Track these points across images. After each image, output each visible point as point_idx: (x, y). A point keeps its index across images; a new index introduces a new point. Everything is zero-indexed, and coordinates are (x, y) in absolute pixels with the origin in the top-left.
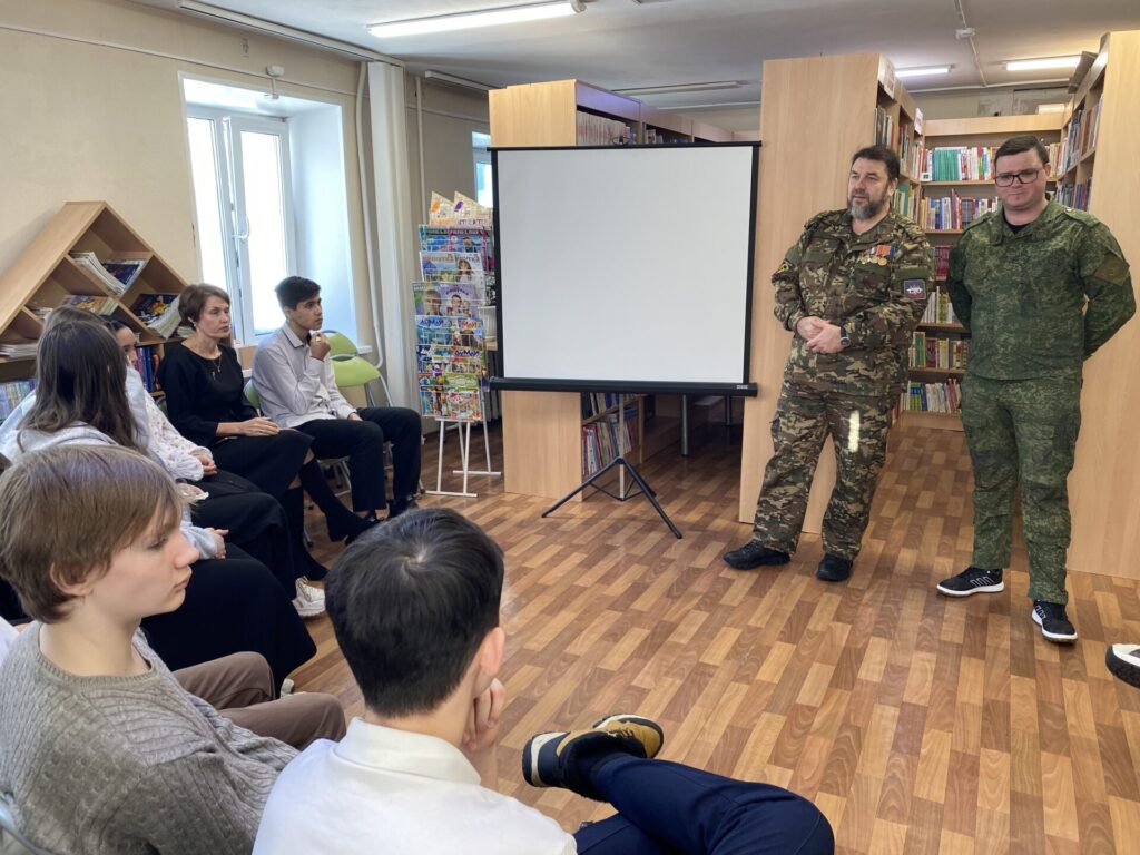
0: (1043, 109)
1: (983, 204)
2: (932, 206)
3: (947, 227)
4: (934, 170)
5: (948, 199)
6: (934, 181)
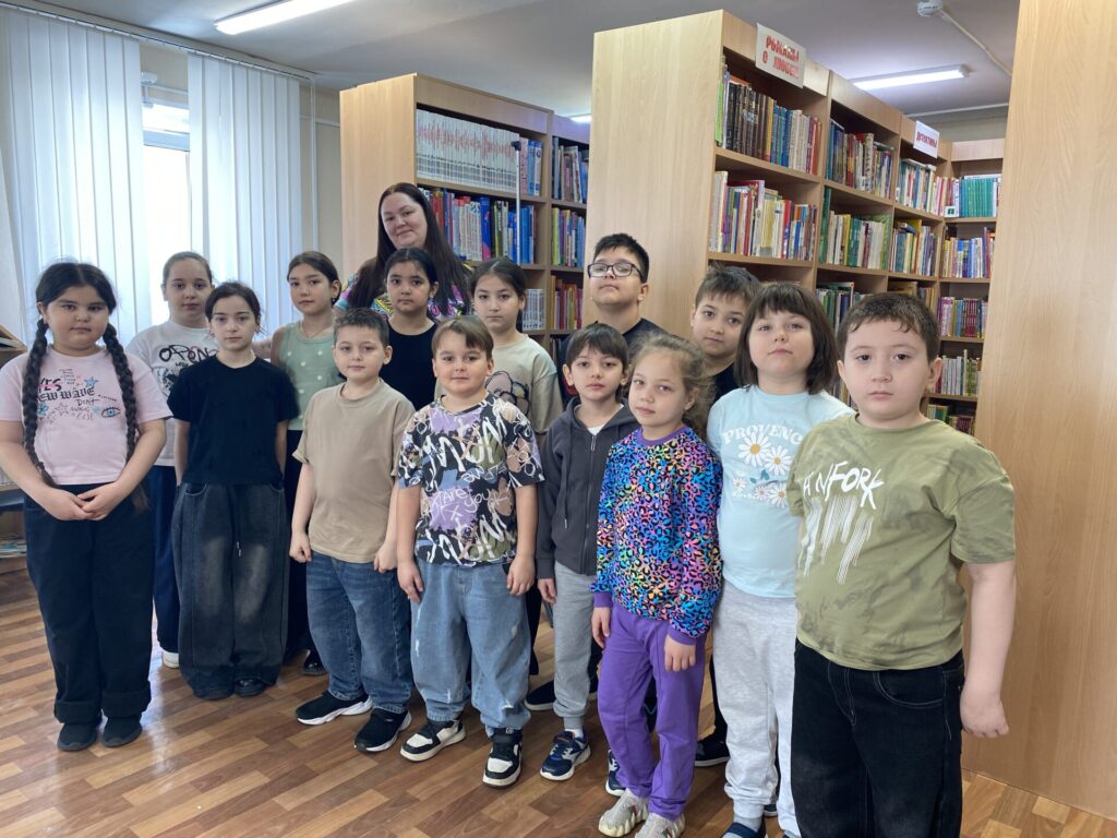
2: (959, 249)
3: (978, 275)
4: (961, 203)
5: (980, 240)
6: (961, 217)
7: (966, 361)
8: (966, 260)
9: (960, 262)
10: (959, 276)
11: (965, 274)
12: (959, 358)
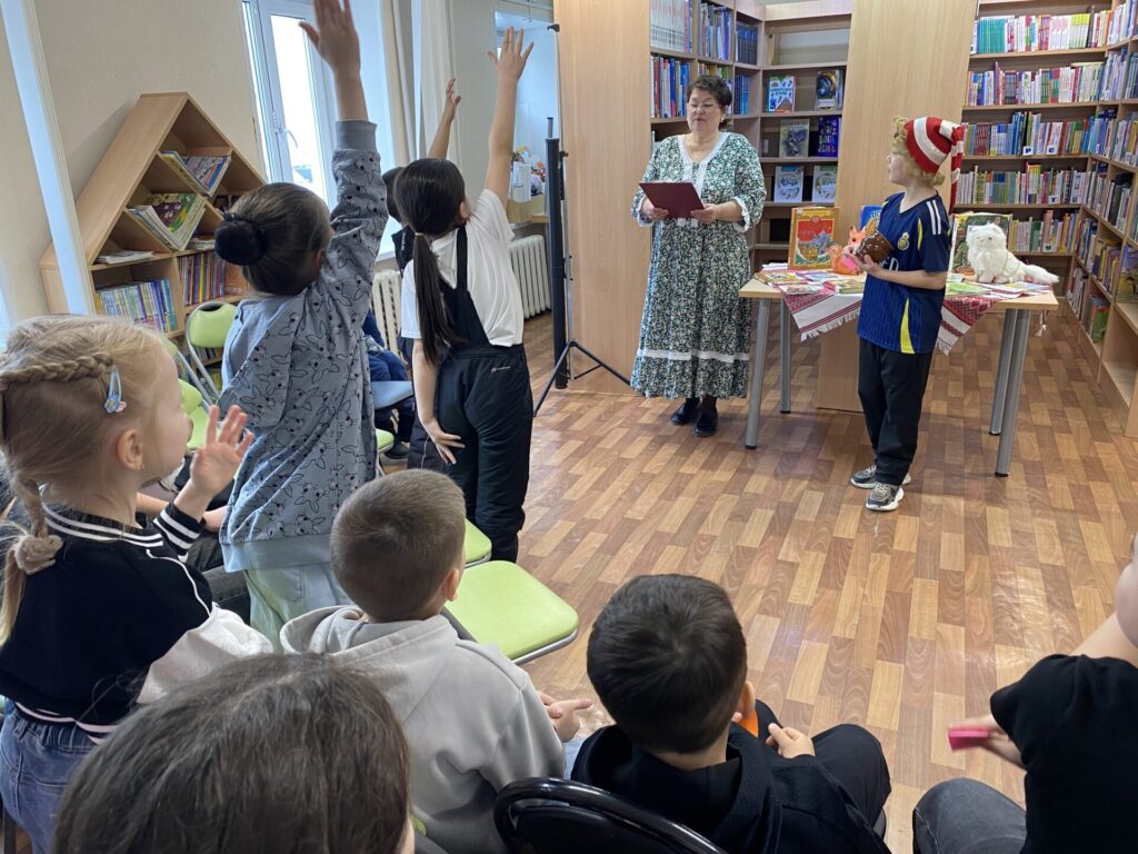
1: (1026, 77)
2: (975, 81)
3: (989, 103)
4: (978, 41)
5: (992, 73)
6: (978, 53)
7: (976, 175)
8: (981, 91)
9: (975, 93)
10: (974, 104)
11: (980, 102)
12: (971, 173)
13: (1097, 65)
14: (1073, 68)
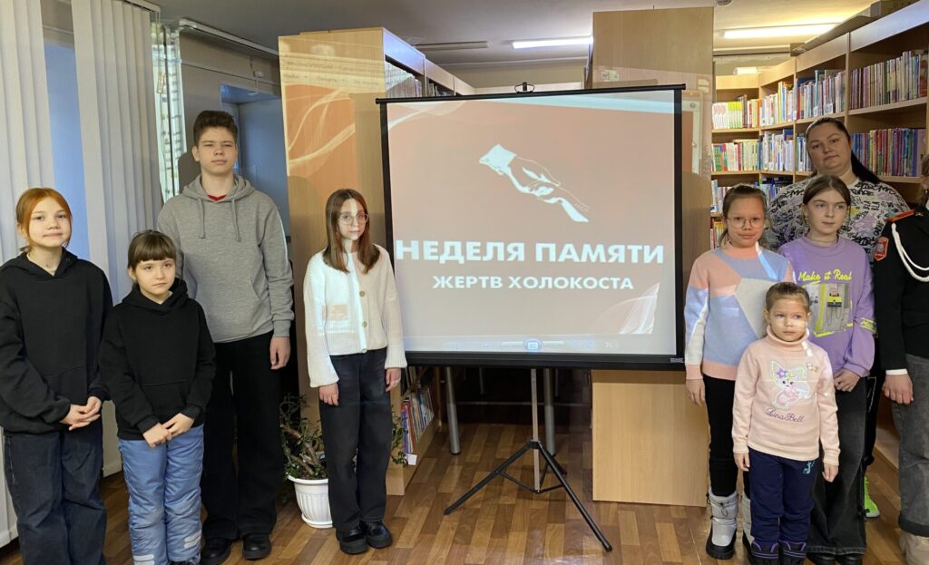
0: (741, 71)
13: (754, 142)
14: (735, 143)
